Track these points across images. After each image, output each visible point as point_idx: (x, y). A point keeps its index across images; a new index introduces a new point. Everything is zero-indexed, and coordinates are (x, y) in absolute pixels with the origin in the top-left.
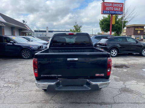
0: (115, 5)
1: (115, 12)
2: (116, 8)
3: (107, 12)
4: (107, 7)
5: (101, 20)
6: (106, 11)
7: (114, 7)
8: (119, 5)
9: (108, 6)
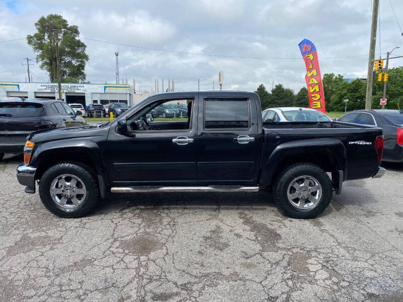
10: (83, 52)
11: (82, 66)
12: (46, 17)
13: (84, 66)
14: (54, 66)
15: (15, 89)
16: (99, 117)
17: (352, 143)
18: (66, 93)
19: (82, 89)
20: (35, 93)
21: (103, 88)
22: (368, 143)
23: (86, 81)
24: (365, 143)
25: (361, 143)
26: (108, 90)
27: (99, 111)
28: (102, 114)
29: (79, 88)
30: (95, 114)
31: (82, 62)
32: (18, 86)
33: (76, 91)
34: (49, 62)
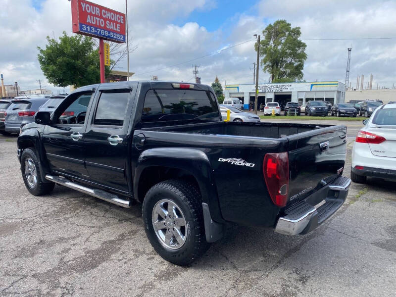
0: (108, 15)
1: (109, 33)
2: (110, 24)
3: (91, 29)
4: (89, 16)
5: (45, 49)
6: (87, 26)
7: (105, 20)
8: (115, 18)
9: (91, 14)
10: (302, 51)
11: (300, 67)
12: (272, 24)
13: (303, 65)
14: (275, 67)
15: (236, 90)
16: (293, 115)
17: (224, 160)
18: (274, 92)
19: (289, 88)
20: (250, 93)
21: (310, 87)
22: (248, 165)
23: (302, 80)
24: (243, 164)
25: (237, 163)
26: (314, 88)
27: (293, 109)
28: (296, 112)
29: (287, 87)
30: (288, 112)
31: (301, 61)
32: (238, 87)
33: (284, 91)
34: (271, 64)
